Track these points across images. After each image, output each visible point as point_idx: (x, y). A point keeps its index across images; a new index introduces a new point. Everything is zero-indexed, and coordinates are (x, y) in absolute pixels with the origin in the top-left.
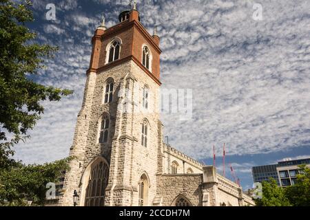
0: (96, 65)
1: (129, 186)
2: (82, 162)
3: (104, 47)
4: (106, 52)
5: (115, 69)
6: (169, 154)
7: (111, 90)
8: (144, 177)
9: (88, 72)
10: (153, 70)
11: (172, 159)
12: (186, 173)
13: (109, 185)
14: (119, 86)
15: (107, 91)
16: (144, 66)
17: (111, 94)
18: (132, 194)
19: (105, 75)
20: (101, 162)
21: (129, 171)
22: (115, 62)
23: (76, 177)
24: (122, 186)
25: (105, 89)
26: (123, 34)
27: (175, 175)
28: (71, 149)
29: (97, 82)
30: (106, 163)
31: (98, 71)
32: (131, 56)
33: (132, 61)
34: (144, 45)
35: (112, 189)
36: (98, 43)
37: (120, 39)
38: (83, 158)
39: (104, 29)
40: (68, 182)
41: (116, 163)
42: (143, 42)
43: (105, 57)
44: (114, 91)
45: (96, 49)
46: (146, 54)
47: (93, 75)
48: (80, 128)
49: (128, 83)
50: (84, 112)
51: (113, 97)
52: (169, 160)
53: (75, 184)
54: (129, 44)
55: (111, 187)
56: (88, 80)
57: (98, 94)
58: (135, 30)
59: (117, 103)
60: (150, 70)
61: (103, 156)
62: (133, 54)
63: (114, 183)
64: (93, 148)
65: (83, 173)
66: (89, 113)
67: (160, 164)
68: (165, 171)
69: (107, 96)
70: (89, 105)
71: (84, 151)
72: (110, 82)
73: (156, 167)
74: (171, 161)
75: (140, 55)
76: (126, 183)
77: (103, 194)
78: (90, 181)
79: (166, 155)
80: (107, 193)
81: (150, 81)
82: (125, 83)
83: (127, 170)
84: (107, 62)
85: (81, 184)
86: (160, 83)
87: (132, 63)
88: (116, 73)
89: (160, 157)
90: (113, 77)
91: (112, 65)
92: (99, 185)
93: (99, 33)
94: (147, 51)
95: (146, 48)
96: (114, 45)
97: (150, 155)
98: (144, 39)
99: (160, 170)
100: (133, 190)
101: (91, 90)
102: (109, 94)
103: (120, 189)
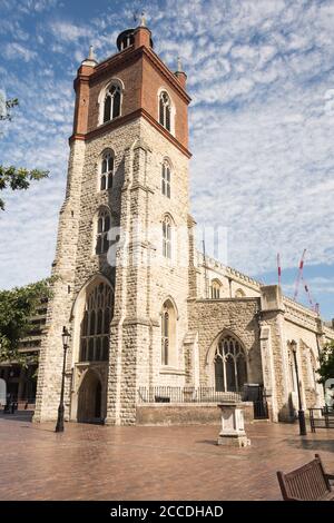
0: (83, 129)
1: (145, 318)
2: (72, 285)
3: (94, 96)
4: (98, 105)
5: (115, 133)
6: (206, 268)
7: (111, 168)
8: (168, 304)
9: (72, 140)
10: (176, 131)
11: (212, 275)
12: (233, 296)
13: (115, 318)
14: (123, 162)
15: (104, 171)
16: (162, 126)
17: (111, 175)
18: (151, 330)
19: (100, 144)
20: (102, 284)
21: (145, 296)
22: (114, 122)
23: (64, 308)
24: (135, 319)
25: (100, 168)
26: (125, 72)
27: (216, 299)
28: (54, 265)
29: (87, 156)
30: (110, 285)
31: (88, 138)
32: (141, 110)
33: (142, 118)
34: (161, 90)
35: (121, 323)
36: (85, 89)
37: (119, 79)
38: (73, 278)
39: (94, 65)
40: (54, 315)
41: (125, 284)
42: (159, 85)
43: (98, 113)
44: (115, 170)
45: (81, 101)
46: (165, 105)
47: (80, 145)
48: (64, 232)
49: (137, 156)
50: (70, 207)
51: (114, 180)
52: (206, 279)
53: (64, 318)
54: (135, 91)
55: (118, 321)
56: (72, 153)
57: (89, 176)
58: (145, 62)
59: (121, 190)
60: (173, 132)
61: (104, 274)
62: (144, 106)
63: (123, 314)
64: (88, 263)
65: (74, 300)
66: (77, 208)
67: (192, 284)
68: (201, 294)
69: (104, 178)
70: (76, 194)
71: (74, 268)
72: (108, 156)
73: (186, 289)
74: (211, 279)
75: (155, 108)
76: (141, 314)
77: (107, 331)
78: (86, 313)
79: (202, 270)
80: (112, 330)
81: (174, 152)
82: (132, 156)
83: (141, 295)
84: (101, 121)
85: (72, 317)
86: (189, 155)
87: (142, 122)
88: (117, 141)
89: (192, 273)
90: (113, 147)
91: (109, 127)
92: (100, 319)
93: (86, 72)
94: (166, 101)
95: (165, 95)
96: (111, 91)
97: (177, 271)
98: (161, 80)
99: (193, 293)
100: (152, 325)
101: (79, 170)
102: (107, 175)
103: (132, 324)
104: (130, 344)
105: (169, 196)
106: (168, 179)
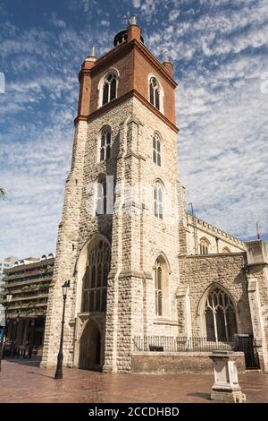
0: (86, 111)
1: (140, 272)
2: (76, 243)
3: (95, 85)
4: (98, 91)
5: (112, 112)
6: (194, 227)
7: (109, 142)
8: (161, 260)
9: (76, 122)
10: (165, 111)
11: (200, 235)
12: (220, 252)
13: (112, 272)
14: (118, 136)
15: (103, 144)
16: (152, 105)
17: (108, 148)
18: (144, 282)
19: (99, 123)
20: (101, 242)
21: (139, 251)
22: (111, 103)
23: (69, 264)
24: (130, 272)
25: (99, 142)
26: (120, 63)
27: (205, 254)
28: (60, 226)
29: (89, 134)
30: (108, 242)
31: (90, 119)
32: (133, 91)
33: (134, 98)
34: (150, 76)
35: (117, 276)
36: (88, 80)
37: (116, 69)
38: (77, 237)
39: (95, 60)
40: (59, 270)
41: (120, 240)
42: (149, 72)
43: (98, 97)
44: (112, 143)
45: (84, 89)
46: (155, 88)
47: (83, 125)
48: (70, 198)
49: (130, 129)
50: (74, 176)
51: (111, 152)
52: (195, 237)
53: (69, 273)
54: (128, 76)
55: (114, 274)
56: (76, 132)
57: (91, 150)
58: (136, 53)
59: (117, 159)
60: (162, 110)
61: (102, 233)
62: (135, 87)
63: (119, 268)
64: (89, 223)
65: (77, 257)
66: (80, 177)
67: (182, 242)
68: (191, 251)
69: (102, 151)
70: (80, 166)
71: (77, 228)
72: (106, 132)
73: (177, 246)
74: (199, 238)
75: (146, 89)
76: (135, 267)
77: (105, 284)
78: (87, 268)
79: (191, 229)
80: (110, 282)
81: (163, 128)
82: (126, 129)
83: (135, 250)
84: (100, 104)
85: (76, 272)
86: (177, 130)
87: (135, 101)
88: (113, 119)
89: (182, 232)
90: (110, 124)
91: (107, 107)
92: (99, 272)
93: (89, 66)
94: (155, 85)
95: (154, 80)
96: (109, 79)
97: (168, 229)
98: (150, 67)
99: (184, 250)
100: (145, 278)
101: (82, 145)
102: (105, 148)
103: (127, 277)
104: (126, 296)
105: (159, 164)
106: (159, 150)
